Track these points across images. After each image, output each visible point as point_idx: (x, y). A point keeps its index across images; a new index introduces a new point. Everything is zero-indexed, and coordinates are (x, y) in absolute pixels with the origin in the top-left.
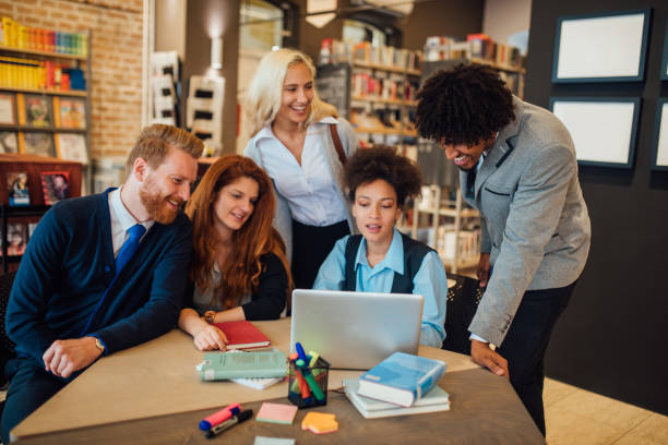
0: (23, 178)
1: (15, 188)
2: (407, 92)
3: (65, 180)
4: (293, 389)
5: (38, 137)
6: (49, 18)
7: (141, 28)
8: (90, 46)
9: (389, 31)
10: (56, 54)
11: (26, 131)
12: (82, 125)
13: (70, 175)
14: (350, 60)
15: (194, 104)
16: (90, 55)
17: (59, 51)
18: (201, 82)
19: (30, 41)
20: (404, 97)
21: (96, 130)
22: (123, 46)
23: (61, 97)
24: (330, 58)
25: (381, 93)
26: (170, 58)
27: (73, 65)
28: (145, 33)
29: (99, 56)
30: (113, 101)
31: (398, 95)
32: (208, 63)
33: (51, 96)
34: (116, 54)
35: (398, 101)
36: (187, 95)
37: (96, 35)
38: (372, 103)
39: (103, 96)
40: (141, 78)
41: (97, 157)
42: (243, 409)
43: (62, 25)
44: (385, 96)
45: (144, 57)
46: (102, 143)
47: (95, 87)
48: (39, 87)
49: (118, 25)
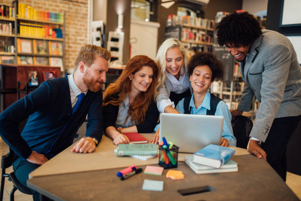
0: (35, 73)
1: (32, 78)
2: (207, 39)
3: (54, 75)
4: (161, 160)
5: (42, 59)
6: (47, 7)
7: (87, 11)
8: (65, 19)
9: (198, 12)
10: (50, 22)
11: (37, 56)
12: (61, 54)
13: (56, 73)
14: (181, 24)
15: (111, 44)
16: (64, 22)
17: (52, 21)
18: (114, 34)
19: (39, 16)
20: (206, 41)
21: (67, 56)
22: (79, 19)
23: (52, 41)
24: (172, 23)
25: (195, 39)
26: (100, 24)
27: (57, 27)
28: (89, 13)
29: (69, 23)
30: (74, 43)
31: (203, 40)
32: (117, 26)
33: (48, 41)
34: (76, 22)
35: (203, 43)
36: (107, 40)
37: (67, 14)
38: (191, 44)
39: (70, 41)
40: (86, 33)
41: (67, 68)
42: (137, 168)
43: (53, 10)
44: (197, 41)
45: (88, 24)
46: (69, 62)
47: (67, 37)
48: (42, 36)
49: (77, 10)
